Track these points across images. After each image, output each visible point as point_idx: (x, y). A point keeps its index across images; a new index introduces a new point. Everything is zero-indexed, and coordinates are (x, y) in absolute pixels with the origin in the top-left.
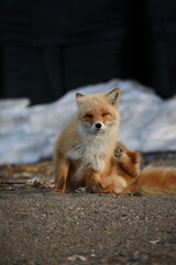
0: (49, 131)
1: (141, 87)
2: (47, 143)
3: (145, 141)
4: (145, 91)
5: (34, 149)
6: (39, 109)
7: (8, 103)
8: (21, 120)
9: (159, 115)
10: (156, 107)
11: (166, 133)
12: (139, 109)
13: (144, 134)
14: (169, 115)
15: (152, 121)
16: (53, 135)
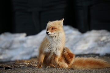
0: (34, 47)
1: (73, 28)
2: (33, 51)
3: (74, 50)
4: (74, 30)
5: (28, 54)
6: (30, 37)
7: (17, 35)
8: (23, 42)
9: (80, 39)
10: (79, 36)
11: (83, 47)
12: (72, 37)
13: (74, 48)
14: (84, 39)
15: (77, 42)
16: (36, 48)
